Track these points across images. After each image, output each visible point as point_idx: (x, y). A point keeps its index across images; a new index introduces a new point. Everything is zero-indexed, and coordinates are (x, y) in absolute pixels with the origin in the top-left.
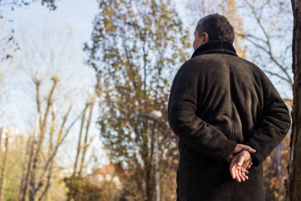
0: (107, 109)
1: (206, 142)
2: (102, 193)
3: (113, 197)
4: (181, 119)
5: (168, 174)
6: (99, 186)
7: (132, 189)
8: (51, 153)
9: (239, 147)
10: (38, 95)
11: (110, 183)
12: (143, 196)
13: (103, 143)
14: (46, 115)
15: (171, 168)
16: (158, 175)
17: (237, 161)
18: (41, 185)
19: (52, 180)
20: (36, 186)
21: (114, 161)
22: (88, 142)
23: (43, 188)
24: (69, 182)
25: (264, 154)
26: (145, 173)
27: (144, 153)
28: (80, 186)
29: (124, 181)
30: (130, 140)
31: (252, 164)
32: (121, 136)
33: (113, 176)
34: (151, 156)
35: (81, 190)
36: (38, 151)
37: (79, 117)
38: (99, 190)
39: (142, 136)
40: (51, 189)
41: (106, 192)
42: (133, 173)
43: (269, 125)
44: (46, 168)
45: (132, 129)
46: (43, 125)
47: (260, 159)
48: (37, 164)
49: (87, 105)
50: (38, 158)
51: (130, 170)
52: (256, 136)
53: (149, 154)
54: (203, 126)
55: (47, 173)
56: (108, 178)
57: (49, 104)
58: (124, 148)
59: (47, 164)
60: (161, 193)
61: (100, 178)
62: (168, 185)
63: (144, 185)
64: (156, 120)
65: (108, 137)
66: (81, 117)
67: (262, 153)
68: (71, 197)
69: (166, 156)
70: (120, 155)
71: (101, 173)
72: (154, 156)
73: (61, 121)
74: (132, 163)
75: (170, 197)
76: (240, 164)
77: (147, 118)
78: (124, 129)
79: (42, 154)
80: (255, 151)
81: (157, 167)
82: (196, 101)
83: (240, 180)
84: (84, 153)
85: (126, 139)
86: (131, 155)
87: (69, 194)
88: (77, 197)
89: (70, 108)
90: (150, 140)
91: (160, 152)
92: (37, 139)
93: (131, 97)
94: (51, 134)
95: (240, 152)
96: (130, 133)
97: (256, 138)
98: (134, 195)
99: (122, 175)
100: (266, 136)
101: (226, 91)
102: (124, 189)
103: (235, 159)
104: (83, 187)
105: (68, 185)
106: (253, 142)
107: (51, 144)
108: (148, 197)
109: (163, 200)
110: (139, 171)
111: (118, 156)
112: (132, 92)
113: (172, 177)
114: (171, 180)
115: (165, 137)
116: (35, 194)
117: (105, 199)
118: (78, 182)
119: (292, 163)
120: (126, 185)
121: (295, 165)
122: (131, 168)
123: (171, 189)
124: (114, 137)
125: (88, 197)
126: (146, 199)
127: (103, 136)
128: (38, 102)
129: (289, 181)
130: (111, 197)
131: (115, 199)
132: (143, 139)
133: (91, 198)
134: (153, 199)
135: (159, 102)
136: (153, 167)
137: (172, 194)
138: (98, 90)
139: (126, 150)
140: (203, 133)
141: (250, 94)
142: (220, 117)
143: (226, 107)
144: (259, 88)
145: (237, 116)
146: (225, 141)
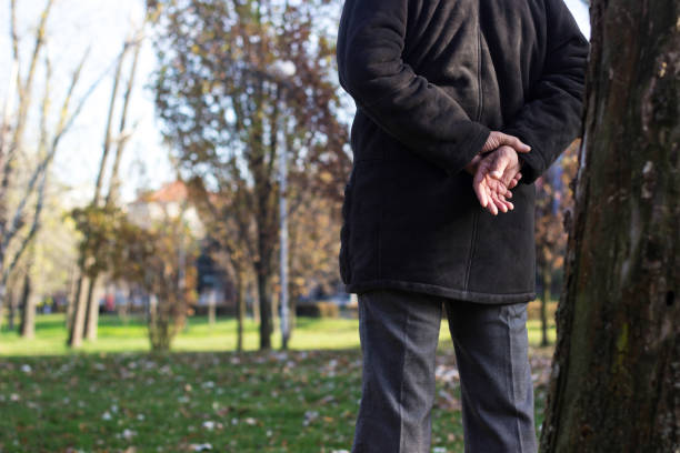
0: (171, 55)
1: (426, 122)
2: (159, 244)
3: (183, 253)
4: (373, 66)
5: (307, 205)
6: (152, 229)
7: (226, 238)
8: (44, 155)
9: (495, 138)
10: (13, 18)
11: (177, 222)
12: (252, 253)
13: (162, 133)
14: (32, 67)
15: (314, 191)
16: (284, 205)
17: (491, 169)
18: (19, 224)
19: (44, 214)
20: (10, 227)
21: (186, 174)
22: (128, 130)
23: (25, 232)
24: (82, 219)
25: (546, 155)
26: (255, 200)
27: (255, 156)
28: (109, 228)
29: (209, 218)
30: (223, 125)
31: (520, 176)
32: (201, 120)
33: (184, 207)
34: (271, 163)
35: (112, 238)
36: (15, 146)
37: (107, 72)
38: (152, 238)
39: (251, 118)
40: (40, 235)
41: (167, 243)
42: (228, 202)
43: (558, 92)
44: (31, 186)
45: (227, 101)
46: (24, 89)
47: (539, 167)
48: (12, 177)
49: (126, 46)
50: (13, 164)
51: (220, 194)
52: (531, 115)
53: (267, 160)
54: (421, 87)
55: (33, 198)
56: (173, 211)
57: (39, 42)
58: (209, 144)
59: (35, 178)
60: (292, 246)
61: (155, 212)
62: (308, 228)
63: (253, 228)
64: (282, 83)
65: (173, 119)
66: (113, 71)
67: (543, 155)
68: (89, 252)
69: (304, 164)
70: (204, 158)
71: (157, 201)
72: (276, 163)
74: (227, 176)
75: (310, 257)
76: (499, 173)
77: (261, 76)
78: (209, 99)
79: (24, 154)
80: (528, 148)
81: (283, 188)
82: (404, 28)
83: (496, 211)
84: (118, 153)
85: (215, 124)
86: (225, 160)
87: (83, 247)
88: (101, 252)
89: (88, 51)
90: (267, 128)
91: (291, 155)
92: (12, 122)
93: (227, 28)
94: (43, 109)
95: (496, 149)
96: (222, 112)
97: (530, 121)
98: (229, 250)
99: (204, 205)
100: (552, 118)
101: (470, 12)
102: (208, 237)
103: (486, 164)
104: (115, 231)
105: (81, 227)
106: (525, 129)
107: (44, 133)
108: (261, 255)
109: (297, 264)
110: (243, 196)
111: (194, 163)
112: (228, 17)
113: (316, 212)
114: (314, 219)
115: (303, 122)
116: (6, 244)
117: (165, 258)
118: (105, 219)
119: (583, 175)
120: (212, 228)
121: (589, 179)
122: (225, 189)
123: (314, 237)
124: (184, 118)
125: (125, 254)
126: (257, 258)
127: (163, 116)
128: (15, 37)
129: (575, 214)
130: (177, 253)
131: (188, 258)
132: (253, 123)
133: (132, 257)
134: (273, 262)
135: (290, 42)
136: (275, 188)
137: (315, 249)
138: (151, 10)
139: (213, 148)
140: (420, 99)
141: (519, 22)
142: (455, 69)
143: (469, 48)
144: (538, 10)
145: (492, 68)
146: (464, 122)
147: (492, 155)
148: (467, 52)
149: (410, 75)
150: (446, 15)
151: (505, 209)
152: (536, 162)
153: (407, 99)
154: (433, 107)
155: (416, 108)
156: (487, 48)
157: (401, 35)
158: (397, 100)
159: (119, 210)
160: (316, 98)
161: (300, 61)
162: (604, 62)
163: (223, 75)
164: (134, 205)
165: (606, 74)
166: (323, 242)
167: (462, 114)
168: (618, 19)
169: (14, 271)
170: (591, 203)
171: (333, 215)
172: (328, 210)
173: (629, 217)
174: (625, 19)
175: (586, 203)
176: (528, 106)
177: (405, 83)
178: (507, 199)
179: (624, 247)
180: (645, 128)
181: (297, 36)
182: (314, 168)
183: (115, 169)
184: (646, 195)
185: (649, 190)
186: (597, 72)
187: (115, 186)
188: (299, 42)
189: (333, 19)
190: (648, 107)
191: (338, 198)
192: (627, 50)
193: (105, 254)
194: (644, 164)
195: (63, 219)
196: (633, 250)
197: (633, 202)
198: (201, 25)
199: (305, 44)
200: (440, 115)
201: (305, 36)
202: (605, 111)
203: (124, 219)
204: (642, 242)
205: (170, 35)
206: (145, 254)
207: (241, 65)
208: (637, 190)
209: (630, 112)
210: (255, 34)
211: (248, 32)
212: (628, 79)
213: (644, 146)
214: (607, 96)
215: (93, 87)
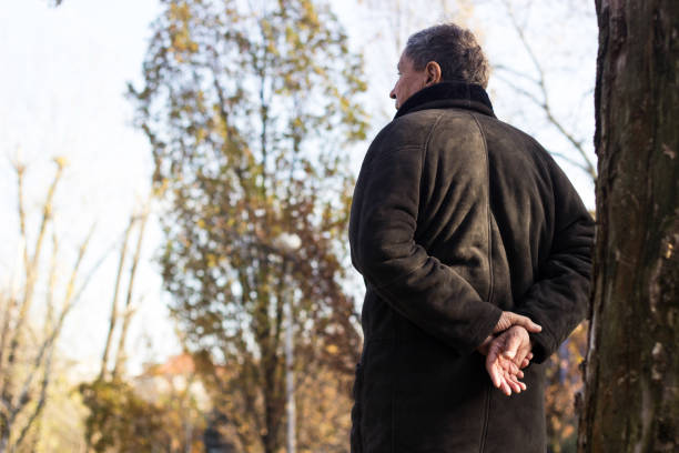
0: (177, 229)
1: (439, 304)
2: (165, 419)
3: (190, 426)
4: (387, 248)
5: (314, 377)
6: (159, 403)
7: (233, 411)
8: (51, 331)
9: (507, 318)
11: (182, 397)
12: (259, 427)
13: (169, 307)
14: (39, 243)
15: (320, 364)
16: (291, 379)
17: (503, 350)
18: (25, 400)
19: (51, 389)
20: (16, 402)
21: (194, 348)
22: (134, 304)
23: (31, 407)
24: (89, 393)
25: (557, 334)
26: (262, 373)
27: (261, 329)
28: (116, 402)
29: (215, 393)
30: (230, 299)
31: (531, 356)
32: (209, 289)
33: (190, 381)
34: (277, 336)
35: (118, 412)
36: (20, 322)
38: (159, 412)
39: (256, 290)
40: (46, 411)
41: (174, 417)
42: (234, 374)
43: (565, 272)
44: (37, 362)
45: (233, 274)
46: (31, 265)
47: (550, 346)
48: (19, 353)
49: (133, 220)
50: (19, 340)
51: (227, 368)
52: (540, 295)
53: (273, 332)
55: (39, 375)
56: (180, 384)
57: (46, 217)
58: (216, 317)
59: (42, 354)
60: (299, 419)
61: (161, 385)
62: (315, 400)
63: (260, 401)
64: (287, 256)
65: (180, 293)
66: (119, 246)
68: (96, 427)
69: (311, 337)
70: (209, 331)
71: (163, 374)
72: (282, 336)
74: (233, 350)
75: (317, 430)
76: (511, 354)
77: (267, 249)
78: (216, 273)
79: (30, 330)
80: (539, 328)
81: (290, 360)
82: (416, 209)
83: (509, 392)
84: (125, 328)
85: (221, 297)
86: (231, 333)
87: (90, 423)
88: (108, 426)
89: (94, 226)
90: (273, 300)
91: (297, 328)
92: (19, 297)
93: (233, 203)
94: (50, 283)
95: (507, 329)
96: (228, 286)
97: (540, 301)
98: (236, 424)
99: (211, 378)
100: (561, 297)
101: (480, 193)
102: (215, 411)
103: (497, 344)
104: (122, 406)
105: (88, 402)
106: (536, 309)
107: (51, 308)
108: (269, 430)
109: (304, 437)
110: (249, 369)
111: (200, 336)
112: (234, 191)
113: (323, 384)
114: (321, 391)
115: (308, 295)
116: (13, 420)
117: (171, 432)
118: (110, 394)
119: (592, 357)
120: (219, 402)
121: (598, 361)
122: (231, 362)
123: (322, 410)
124: (192, 290)
125: (132, 428)
126: (264, 431)
127: (169, 289)
128: (21, 213)
129: (586, 396)
130: (184, 427)
131: (195, 432)
132: (259, 297)
133: (139, 431)
134: (280, 434)
135: (294, 216)
136: (281, 361)
137: (323, 421)
138: (157, 184)
139: (220, 322)
140: (434, 280)
141: (529, 203)
142: (465, 249)
143: (479, 229)
144: (547, 191)
145: (502, 249)
146: (476, 302)
147: (505, 335)
148: (479, 234)
149: (423, 256)
150: (457, 197)
151: (519, 390)
152: (548, 341)
153: (421, 280)
154: (446, 288)
155: (429, 289)
156: (497, 228)
158: (411, 281)
159: (126, 384)
160: (322, 271)
161: (306, 236)
162: (610, 244)
163: (230, 248)
164: (140, 378)
165: (613, 256)
166: (330, 414)
167: (473, 294)
168: (623, 202)
169: (21, 447)
170: (601, 385)
171: (339, 390)
172: (335, 383)
173: (640, 399)
174: (630, 202)
175: (597, 385)
176: (538, 285)
177: (418, 264)
178: (519, 379)
179: (636, 429)
180: (653, 310)
181: (303, 209)
182: (320, 342)
183: (122, 343)
184: (657, 376)
185: (659, 371)
186: (603, 254)
187: (121, 360)
188: (304, 215)
189: (336, 191)
190: (655, 288)
191: (349, 372)
192: (632, 232)
193: (111, 429)
194: (654, 346)
195: (70, 395)
196: (644, 432)
197: (644, 385)
198: (206, 200)
199: (310, 217)
200: (453, 297)
201: (310, 209)
202: (613, 292)
203: (130, 394)
204: (653, 424)
205: (176, 210)
206: (154, 428)
207: (246, 239)
208: (647, 371)
209: (638, 294)
210: (259, 208)
211: (252, 206)
212: (635, 261)
213: (653, 327)
214: (615, 278)
215: (99, 263)
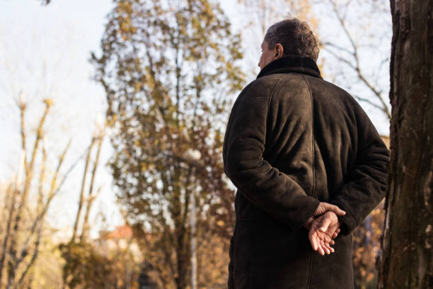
0: (122, 147)
1: (277, 197)
2: (113, 267)
3: (130, 270)
4: (244, 162)
5: (209, 241)
6: (110, 257)
7: (157, 262)
8: (41, 210)
9: (322, 207)
10: (22, 123)
11: (125, 252)
12: (173, 272)
13: (117, 195)
14: (34, 154)
15: (213, 232)
16: (194, 242)
17: (320, 226)
18: (25, 254)
19: (41, 248)
20: (19, 255)
21: (132, 222)
22: (94, 193)
23: (28, 259)
24: (65, 250)
26: (175, 238)
27: (175, 210)
28: (82, 256)
29: (145, 251)
30: (155, 190)
31: (339, 231)
32: (142, 185)
33: (129, 243)
34: (185, 215)
35: (84, 262)
36: (22, 204)
37: (82, 157)
38: (109, 263)
39: (172, 186)
40: (38, 261)
41: (120, 265)
42: (158, 239)
43: (364, 177)
44: (33, 230)
45: (158, 175)
46: (29, 168)
47: (351, 224)
48: (20, 224)
49: (94, 140)
50: (21, 216)
51: (153, 235)
52: (346, 191)
53: (183, 211)
54: (274, 175)
55: (33, 238)
56: (123, 244)
57: (39, 137)
58: (146, 202)
59: (35, 225)
60: (199, 267)
61: (111, 245)
62: (209, 256)
63: (174, 256)
64: (192, 163)
65: (124, 187)
66: (85, 156)
67: (354, 216)
68: (69, 271)
69: (207, 215)
70: (141, 212)
71: (112, 238)
72: (189, 214)
73: (56, 163)
74: (158, 224)
75: (210, 274)
76: (324, 229)
78: (147, 174)
79: (28, 209)
80: (344, 213)
81: (193, 230)
82: (264, 138)
83: (323, 253)
84: (88, 208)
85: (150, 189)
86: (156, 213)
87: (66, 270)
88: (77, 271)
89: (69, 144)
90: (183, 192)
91: (198, 210)
92: (21, 188)
93: (158, 130)
94: (41, 180)
95: (323, 214)
96: (155, 182)
97: (346, 196)
98: (159, 270)
99: (142, 241)
101: (307, 127)
102: (145, 262)
103: (316, 223)
104: (87, 258)
105: (65, 255)
106: (342, 200)
107: (41, 195)
108: (179, 274)
109: (202, 279)
110: (167, 236)
111: (137, 214)
112: (158, 121)
113: (214, 245)
114: (213, 250)
115: (206, 190)
116: (16, 267)
117: (118, 275)
118: (80, 250)
119: (387, 234)
120: (147, 256)
121: (391, 236)
122: (155, 231)
123: (213, 262)
124: (131, 185)
125: (92, 273)
126: (176, 275)
127: (117, 184)
128: (23, 135)
129: (383, 259)
130: (125, 272)
131: (133, 274)
132: (174, 190)
133: (96, 274)
134: (187, 277)
135: (197, 138)
136: (188, 231)
137: (214, 269)
138: (110, 118)
139: (149, 205)
140: (274, 183)
141: (339, 133)
142: (296, 163)
143: (306, 149)
145: (322, 162)
146: (304, 197)
147: (321, 217)
148: (306, 153)
149: (268, 167)
150: (291, 130)
151: (329, 252)
153: (265, 183)
154: (283, 187)
155: (270, 188)
156: (318, 149)
157: (262, 142)
158: (259, 184)
159: (90, 245)
160: (214, 173)
161: (204, 152)
162: (399, 161)
163: (156, 159)
164: (99, 240)
165: (401, 169)
166: (219, 264)
167: (301, 191)
168: (408, 135)
169: (22, 284)
170: (393, 251)
171: (224, 249)
172: (222, 245)
173: (417, 260)
174: (412, 134)
175: (390, 251)
176: (346, 186)
178: (331, 246)
179: (415, 280)
180: (426, 204)
181: (202, 134)
182: (213, 219)
183: (86, 218)
184: (428, 246)
185: (430, 243)
186: (395, 167)
187: (86, 229)
188: (203, 138)
189: (223, 123)
190: (428, 190)
191: (228, 237)
192: (413, 154)
193: (79, 274)
194: (426, 227)
195: (53, 251)
196: (420, 282)
197: (420, 251)
198: (140, 127)
199: (206, 139)
200: (287, 193)
201: (206, 134)
202: (401, 192)
203: (92, 251)
204: (426, 277)
205: (121, 134)
206: (107, 273)
207: (166, 153)
208: (422, 243)
209: (416, 193)
210: (175, 133)
211: (170, 132)
212: (415, 172)
213: (426, 215)
214: (402, 183)
215: (72, 167)
